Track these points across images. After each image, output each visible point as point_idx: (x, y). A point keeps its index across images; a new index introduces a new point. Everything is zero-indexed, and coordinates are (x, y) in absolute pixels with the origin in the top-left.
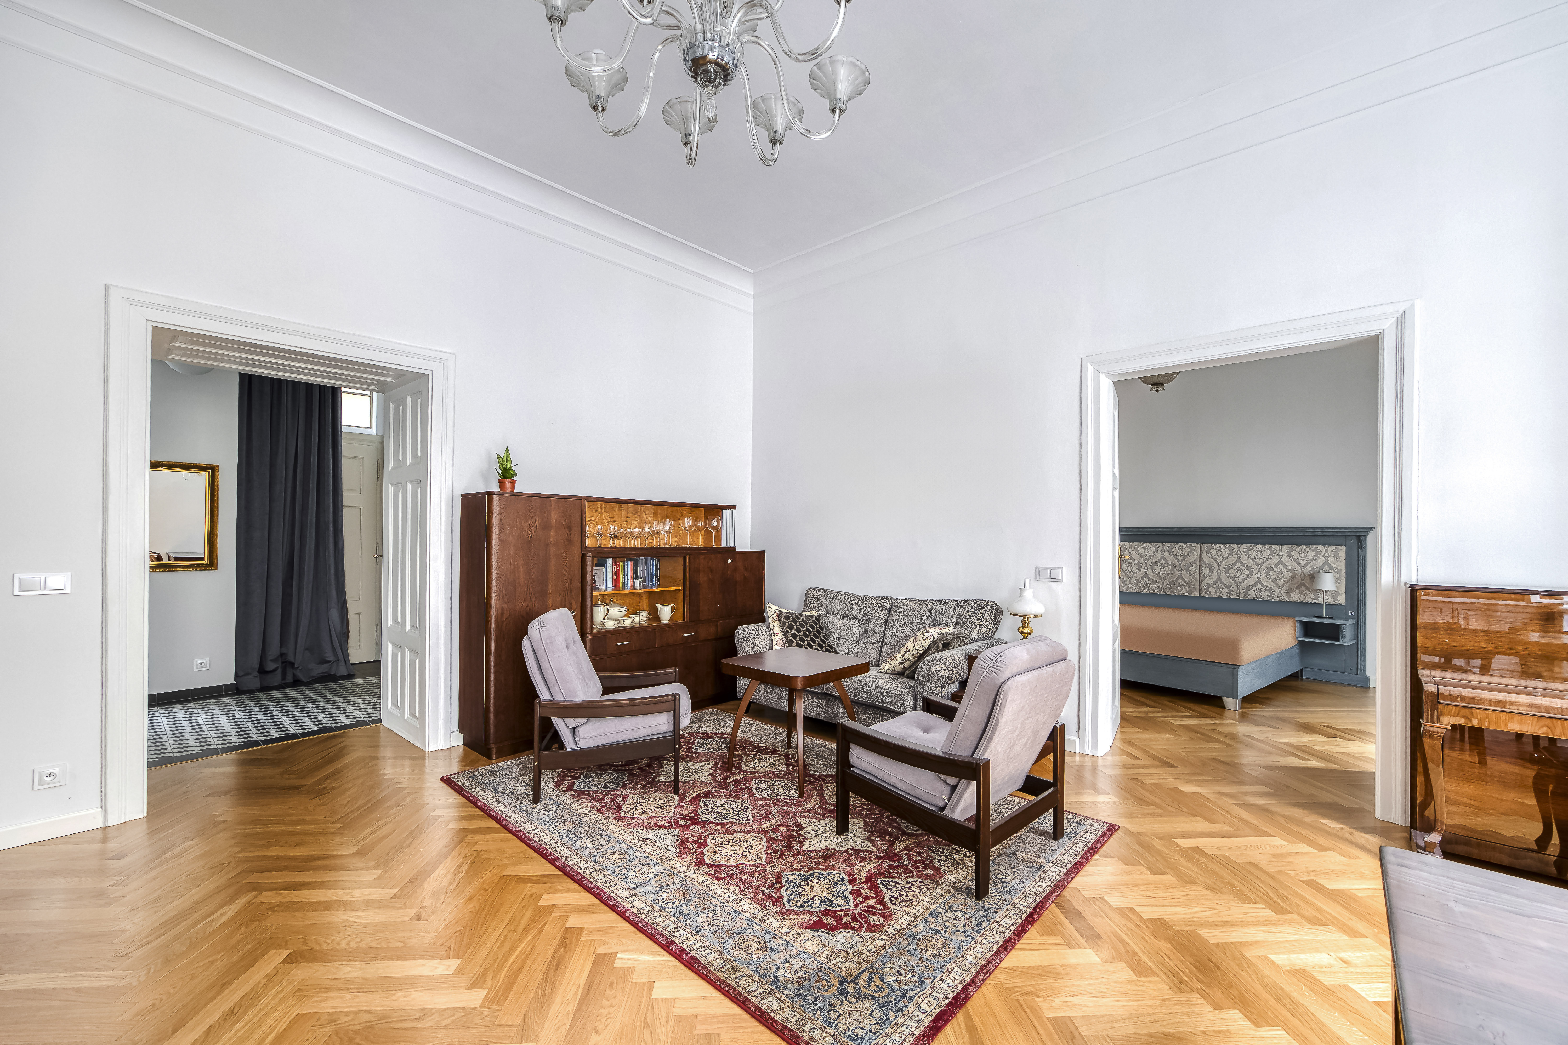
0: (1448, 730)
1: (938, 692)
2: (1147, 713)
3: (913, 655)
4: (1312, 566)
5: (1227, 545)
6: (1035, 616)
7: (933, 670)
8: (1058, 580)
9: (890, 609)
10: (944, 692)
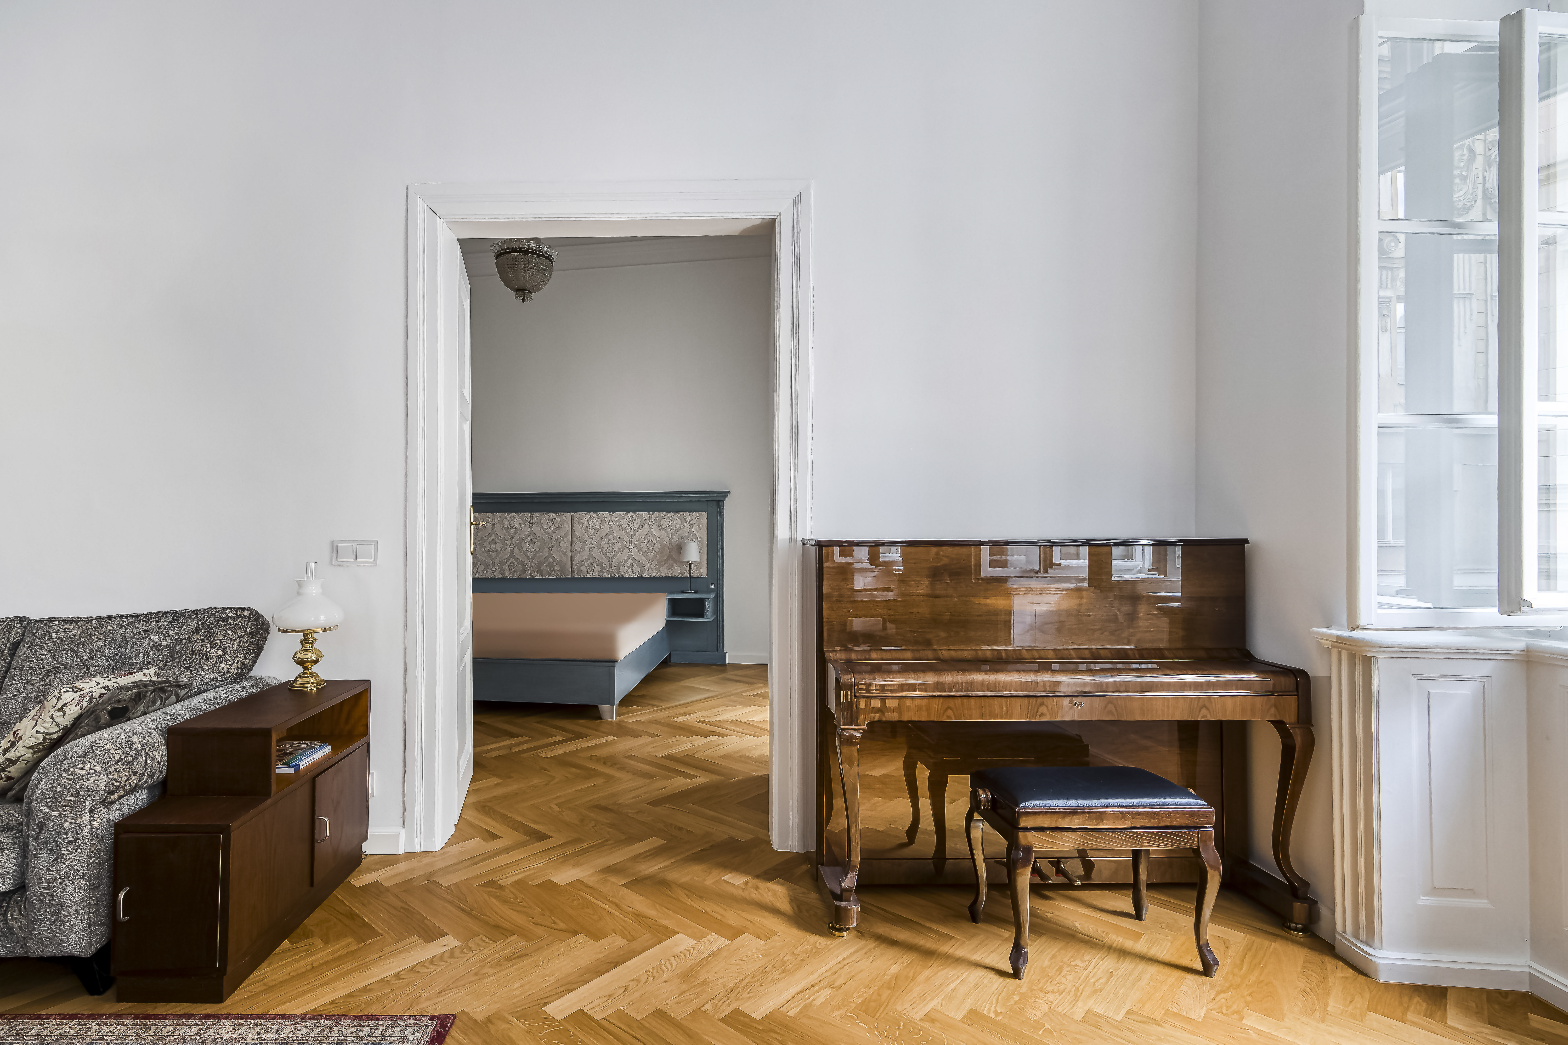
0: (864, 731)
1: (81, 826)
2: (510, 747)
3: (30, 747)
4: (679, 535)
5: (600, 514)
6: (325, 630)
7: (67, 780)
8: (369, 562)
9: (16, 645)
10: (95, 825)
